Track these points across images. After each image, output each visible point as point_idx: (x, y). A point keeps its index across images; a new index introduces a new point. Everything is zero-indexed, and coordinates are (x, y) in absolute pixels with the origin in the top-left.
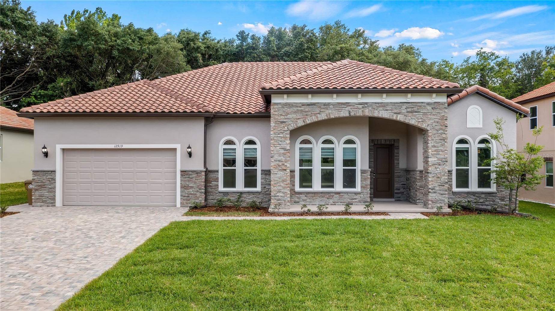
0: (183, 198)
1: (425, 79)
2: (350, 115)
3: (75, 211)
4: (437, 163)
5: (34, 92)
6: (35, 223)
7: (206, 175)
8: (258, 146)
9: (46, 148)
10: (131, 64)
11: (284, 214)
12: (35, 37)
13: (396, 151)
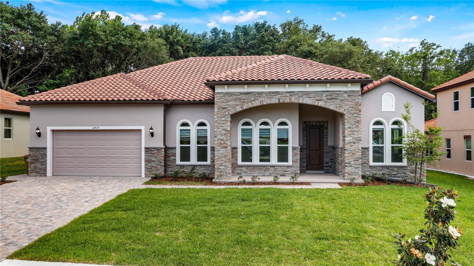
0: (147, 170)
1: (343, 71)
2: (279, 102)
3: (60, 180)
4: (352, 142)
5: (46, 82)
6: (24, 190)
7: (165, 151)
8: (208, 128)
9: (39, 130)
10: (124, 57)
11: (225, 184)
12: (46, 36)
13: (325, 131)
